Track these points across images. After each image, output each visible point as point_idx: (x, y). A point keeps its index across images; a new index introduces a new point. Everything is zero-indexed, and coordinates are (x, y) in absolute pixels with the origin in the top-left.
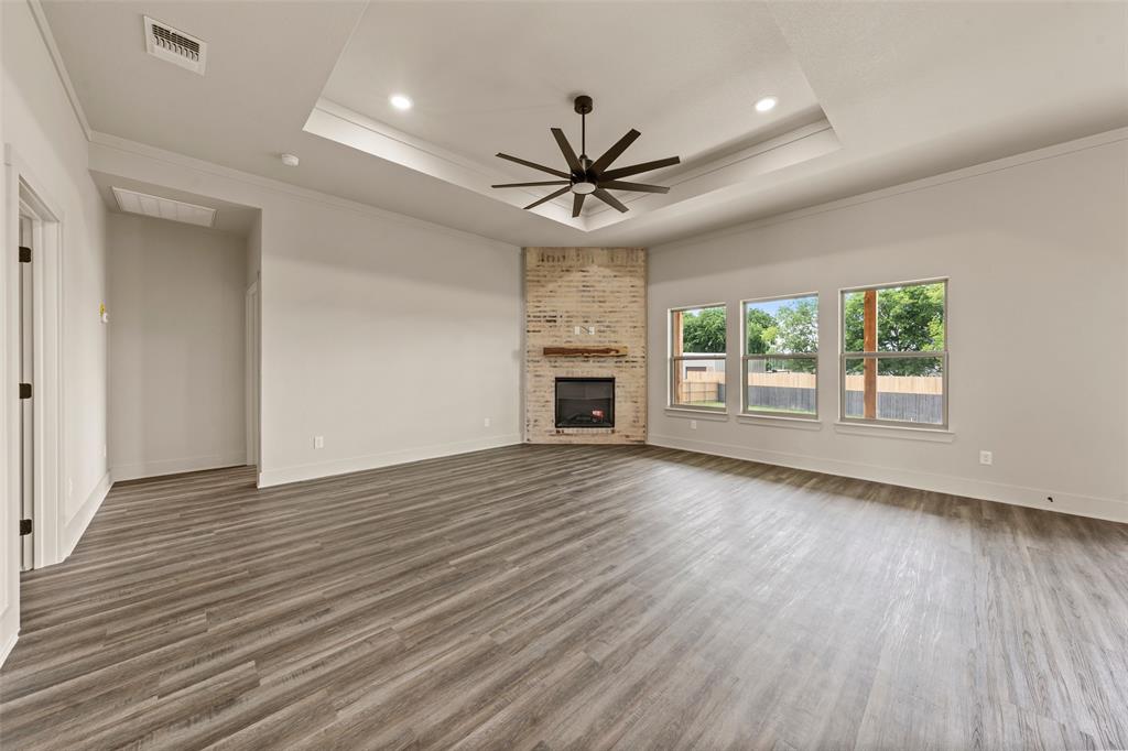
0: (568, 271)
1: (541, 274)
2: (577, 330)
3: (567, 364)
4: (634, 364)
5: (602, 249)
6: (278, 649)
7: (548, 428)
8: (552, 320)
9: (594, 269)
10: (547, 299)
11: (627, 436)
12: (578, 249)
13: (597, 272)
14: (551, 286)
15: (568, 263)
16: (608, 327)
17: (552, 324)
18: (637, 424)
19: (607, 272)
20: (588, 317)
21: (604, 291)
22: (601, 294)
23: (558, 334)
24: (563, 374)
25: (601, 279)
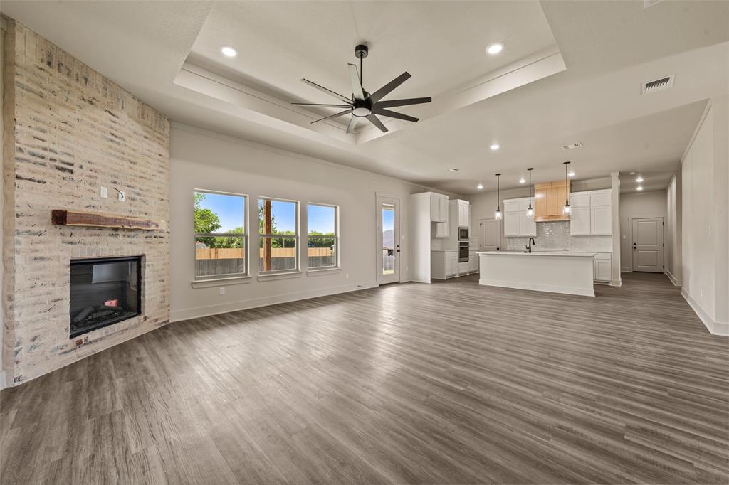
0: (91, 103)
1: (46, 84)
2: (104, 192)
3: (89, 239)
4: (161, 240)
5: (134, 98)
6: (607, 432)
7: (60, 344)
8: (66, 168)
9: (123, 116)
10: (57, 131)
11: (156, 320)
12: (106, 80)
13: (127, 123)
14: (65, 114)
15: (90, 92)
16: (139, 194)
17: (67, 174)
18: (163, 304)
19: (138, 128)
20: (117, 177)
21: (134, 150)
22: (132, 152)
23: (75, 191)
24: (83, 253)
25: (132, 133)
